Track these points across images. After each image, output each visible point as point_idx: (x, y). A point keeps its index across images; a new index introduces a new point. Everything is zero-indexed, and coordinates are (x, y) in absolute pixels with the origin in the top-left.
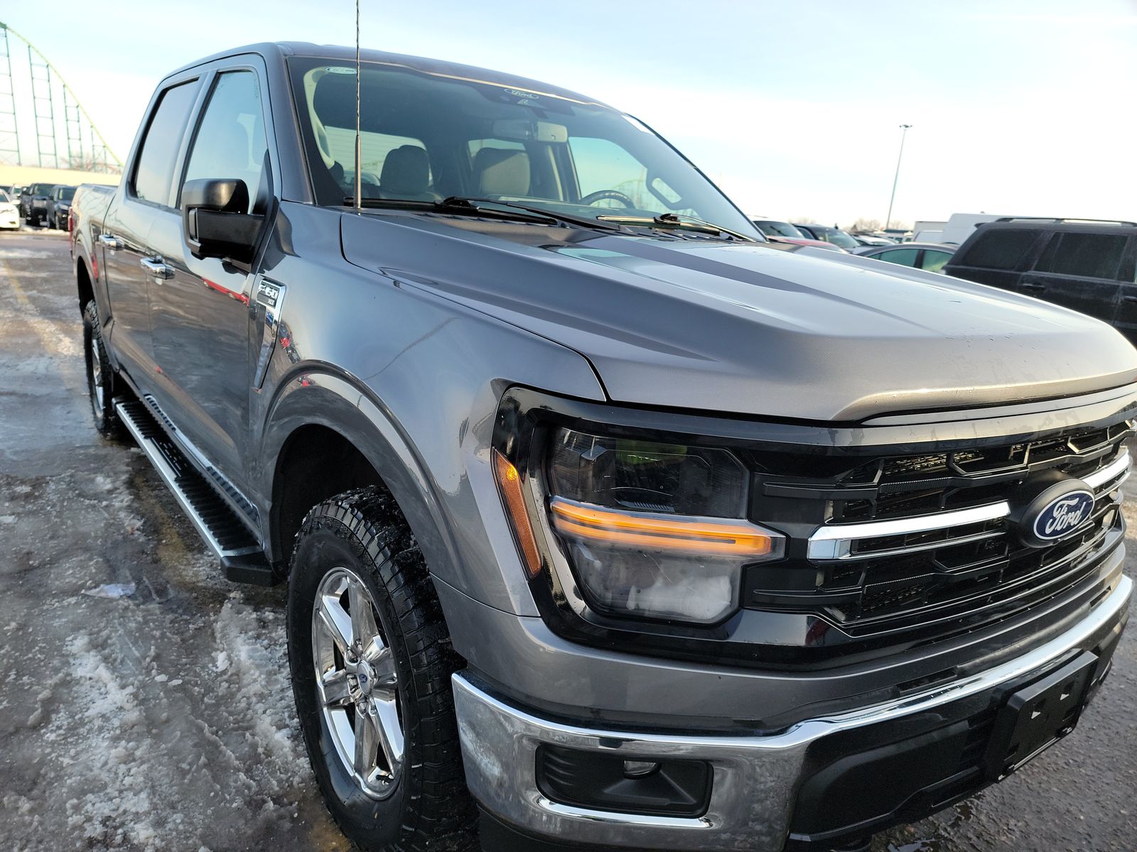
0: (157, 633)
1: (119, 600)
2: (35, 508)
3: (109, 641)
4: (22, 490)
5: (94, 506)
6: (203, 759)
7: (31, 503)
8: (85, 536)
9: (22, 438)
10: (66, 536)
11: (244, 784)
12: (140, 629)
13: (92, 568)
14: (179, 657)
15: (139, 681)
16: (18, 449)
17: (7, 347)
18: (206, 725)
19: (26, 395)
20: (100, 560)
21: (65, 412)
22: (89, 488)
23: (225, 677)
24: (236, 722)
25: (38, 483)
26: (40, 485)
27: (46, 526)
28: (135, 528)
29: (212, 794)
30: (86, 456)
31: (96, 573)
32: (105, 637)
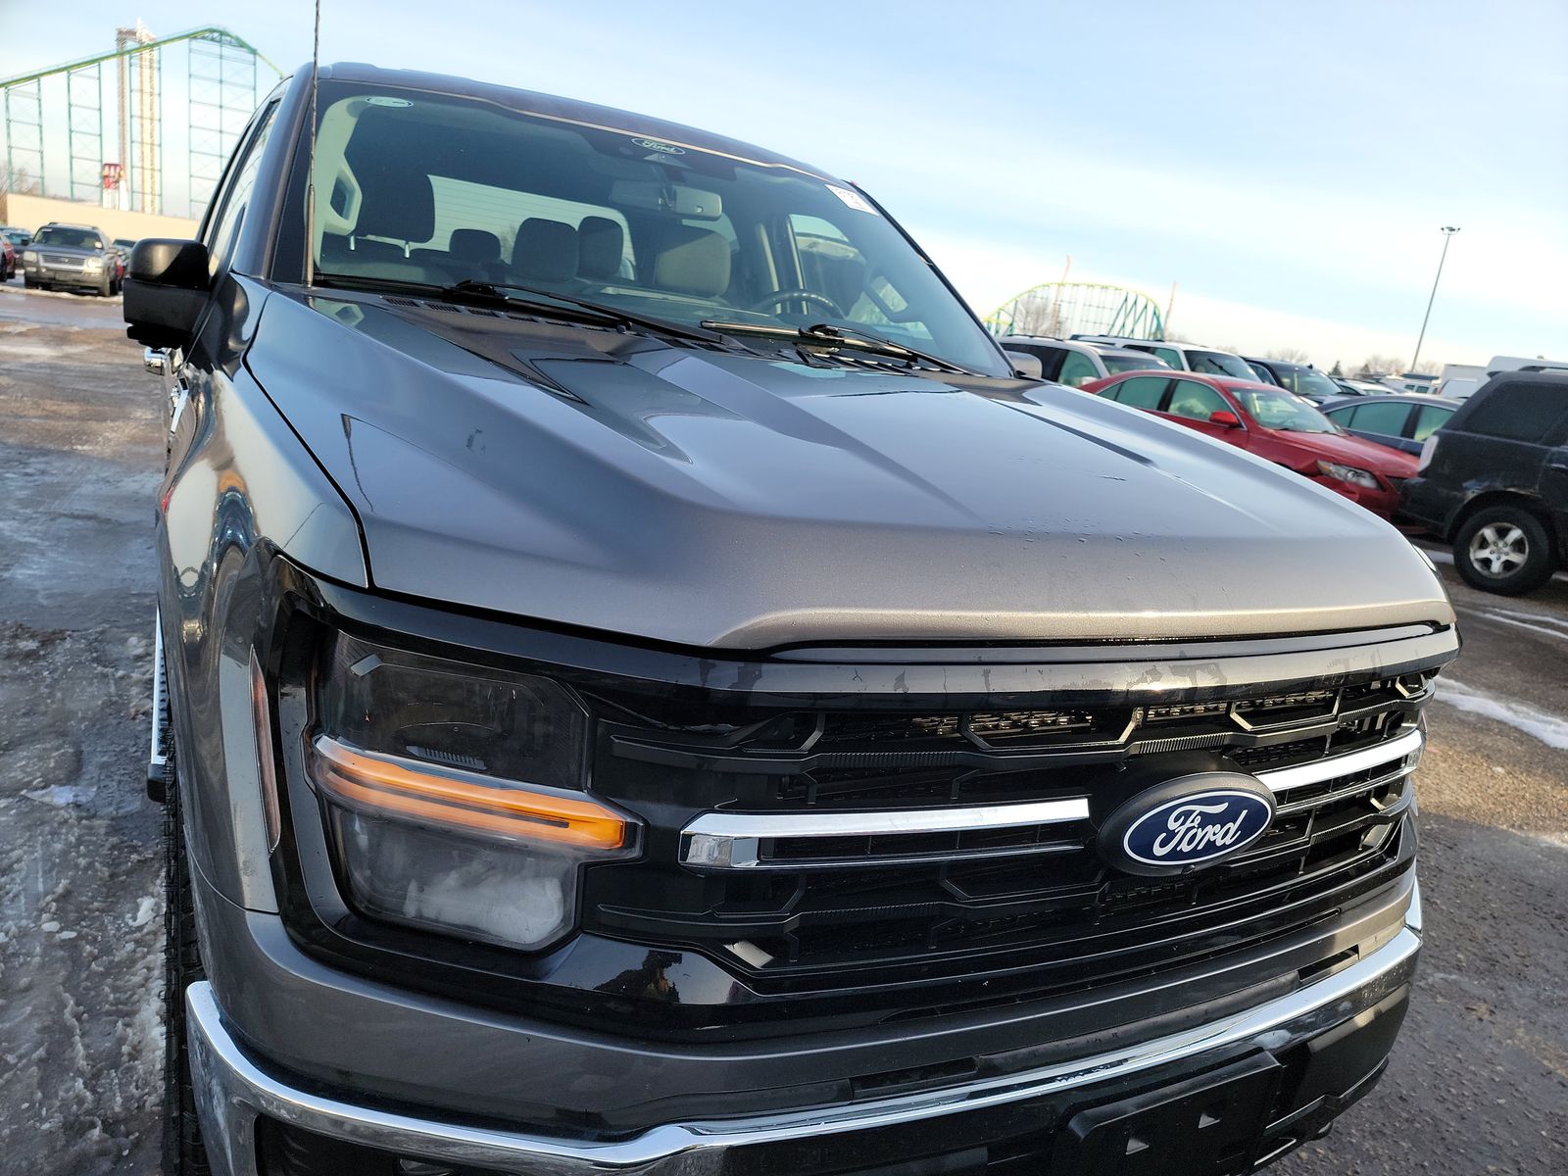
0: (82, 862)
1: (62, 808)
2: (28, 672)
3: (15, 866)
4: (27, 646)
5: (105, 676)
6: (41, 1052)
7: (27, 665)
8: (69, 715)
9: (70, 577)
10: (44, 714)
11: (77, 1096)
12: (65, 853)
13: (52, 760)
14: (93, 899)
15: (19, 928)
16: (56, 591)
17: (121, 457)
18: (72, 1002)
19: (108, 521)
20: (71, 750)
21: (145, 547)
22: (114, 651)
23: (138, 935)
24: (118, 1002)
25: (49, 640)
26: (52, 642)
27: (27, 698)
28: (142, 710)
29: (26, 1105)
30: (136, 608)
31: (54, 768)
32: (14, 859)
